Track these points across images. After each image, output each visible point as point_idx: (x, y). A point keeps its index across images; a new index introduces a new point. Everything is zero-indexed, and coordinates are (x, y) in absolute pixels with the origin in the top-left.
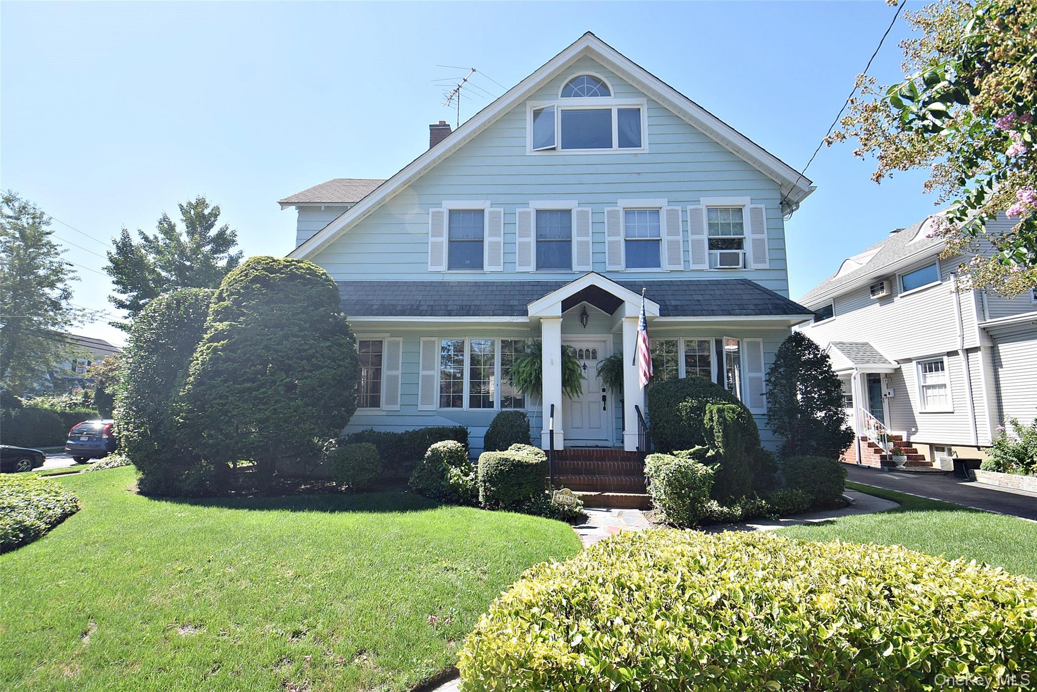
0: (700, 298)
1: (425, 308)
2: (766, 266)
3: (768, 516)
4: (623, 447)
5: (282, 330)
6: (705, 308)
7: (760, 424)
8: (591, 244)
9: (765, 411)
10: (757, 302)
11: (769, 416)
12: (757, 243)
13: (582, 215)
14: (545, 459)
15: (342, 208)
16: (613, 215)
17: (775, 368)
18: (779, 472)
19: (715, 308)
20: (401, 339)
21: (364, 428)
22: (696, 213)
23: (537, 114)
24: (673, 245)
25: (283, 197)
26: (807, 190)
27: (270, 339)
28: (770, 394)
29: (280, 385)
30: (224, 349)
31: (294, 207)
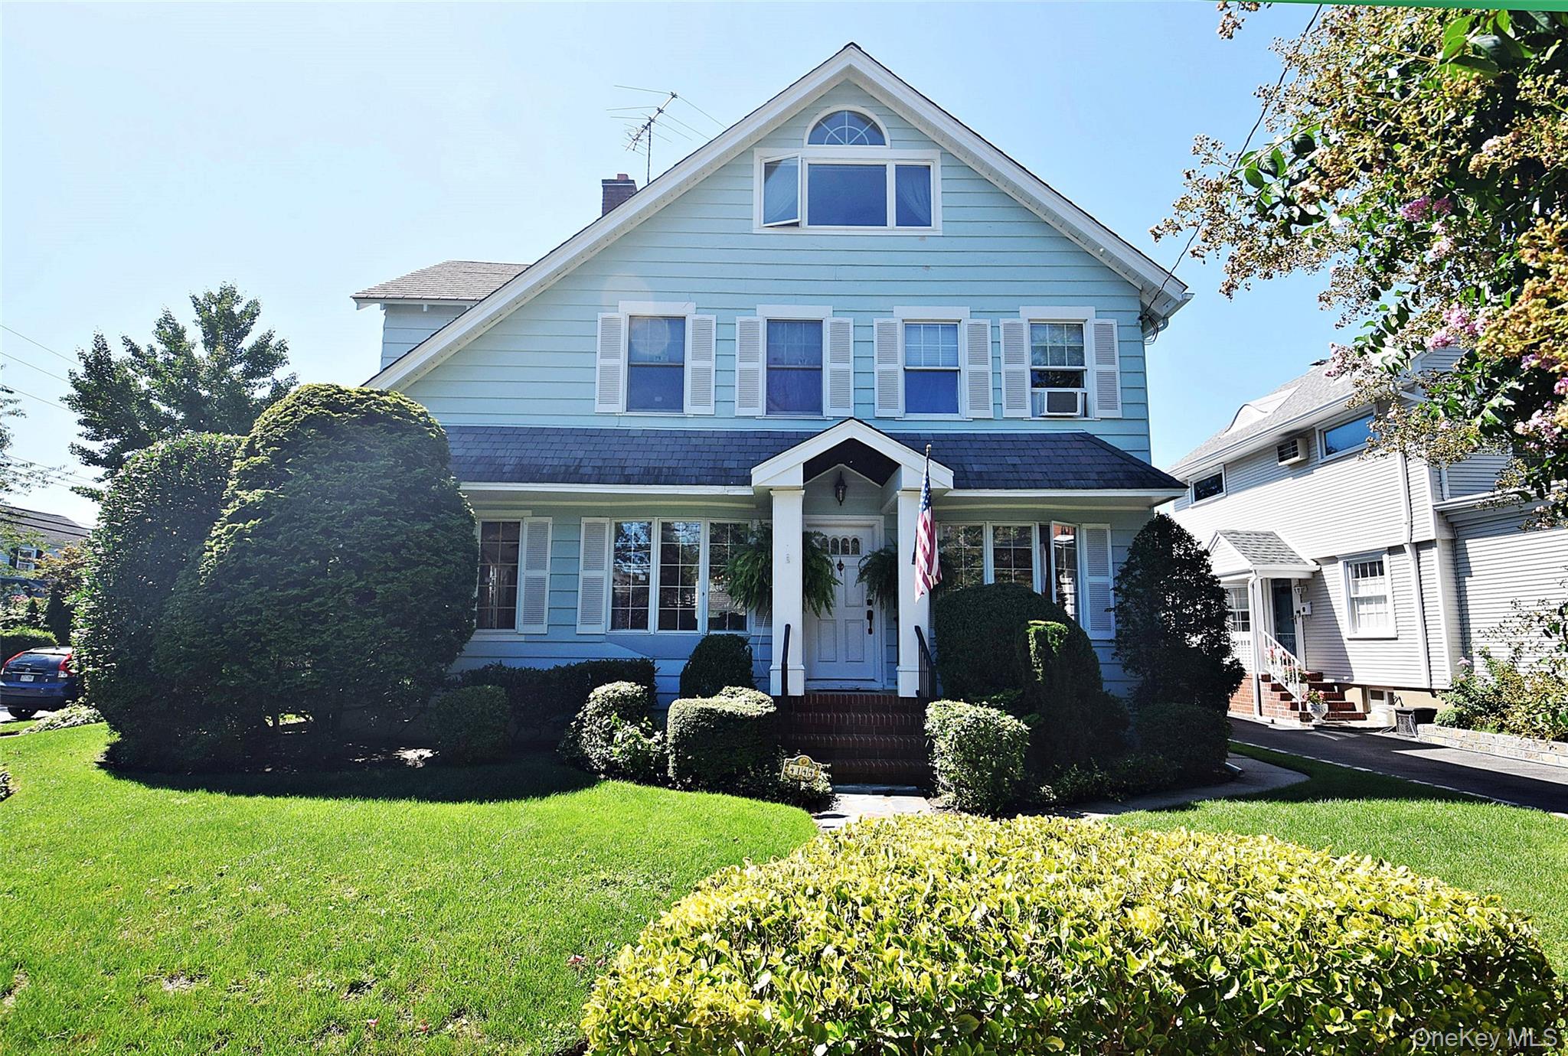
0: (1017, 461)
1: (589, 470)
2: (1117, 413)
3: (1110, 795)
4: (896, 691)
5: (352, 504)
6: (1024, 476)
7: (1103, 656)
8: (852, 374)
9: (1112, 635)
10: (1102, 468)
11: (1118, 642)
12: (1105, 379)
13: (839, 329)
14: (772, 709)
15: (457, 309)
16: (886, 330)
17: (1128, 569)
18: (1131, 728)
19: (1039, 476)
20: (549, 520)
21: (488, 662)
22: (1013, 330)
23: (770, 168)
24: (977, 378)
25: (361, 288)
26: (1179, 299)
27: (332, 518)
28: (1120, 609)
29: (347, 592)
30: (256, 532)
31: (378, 306)
